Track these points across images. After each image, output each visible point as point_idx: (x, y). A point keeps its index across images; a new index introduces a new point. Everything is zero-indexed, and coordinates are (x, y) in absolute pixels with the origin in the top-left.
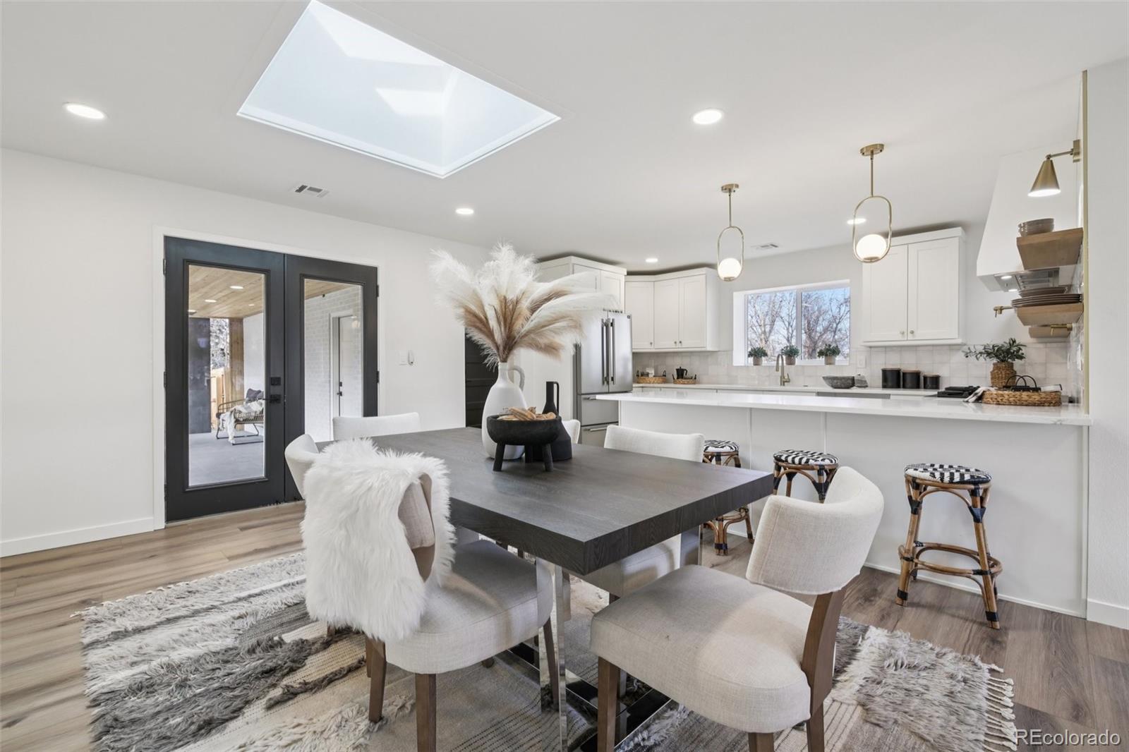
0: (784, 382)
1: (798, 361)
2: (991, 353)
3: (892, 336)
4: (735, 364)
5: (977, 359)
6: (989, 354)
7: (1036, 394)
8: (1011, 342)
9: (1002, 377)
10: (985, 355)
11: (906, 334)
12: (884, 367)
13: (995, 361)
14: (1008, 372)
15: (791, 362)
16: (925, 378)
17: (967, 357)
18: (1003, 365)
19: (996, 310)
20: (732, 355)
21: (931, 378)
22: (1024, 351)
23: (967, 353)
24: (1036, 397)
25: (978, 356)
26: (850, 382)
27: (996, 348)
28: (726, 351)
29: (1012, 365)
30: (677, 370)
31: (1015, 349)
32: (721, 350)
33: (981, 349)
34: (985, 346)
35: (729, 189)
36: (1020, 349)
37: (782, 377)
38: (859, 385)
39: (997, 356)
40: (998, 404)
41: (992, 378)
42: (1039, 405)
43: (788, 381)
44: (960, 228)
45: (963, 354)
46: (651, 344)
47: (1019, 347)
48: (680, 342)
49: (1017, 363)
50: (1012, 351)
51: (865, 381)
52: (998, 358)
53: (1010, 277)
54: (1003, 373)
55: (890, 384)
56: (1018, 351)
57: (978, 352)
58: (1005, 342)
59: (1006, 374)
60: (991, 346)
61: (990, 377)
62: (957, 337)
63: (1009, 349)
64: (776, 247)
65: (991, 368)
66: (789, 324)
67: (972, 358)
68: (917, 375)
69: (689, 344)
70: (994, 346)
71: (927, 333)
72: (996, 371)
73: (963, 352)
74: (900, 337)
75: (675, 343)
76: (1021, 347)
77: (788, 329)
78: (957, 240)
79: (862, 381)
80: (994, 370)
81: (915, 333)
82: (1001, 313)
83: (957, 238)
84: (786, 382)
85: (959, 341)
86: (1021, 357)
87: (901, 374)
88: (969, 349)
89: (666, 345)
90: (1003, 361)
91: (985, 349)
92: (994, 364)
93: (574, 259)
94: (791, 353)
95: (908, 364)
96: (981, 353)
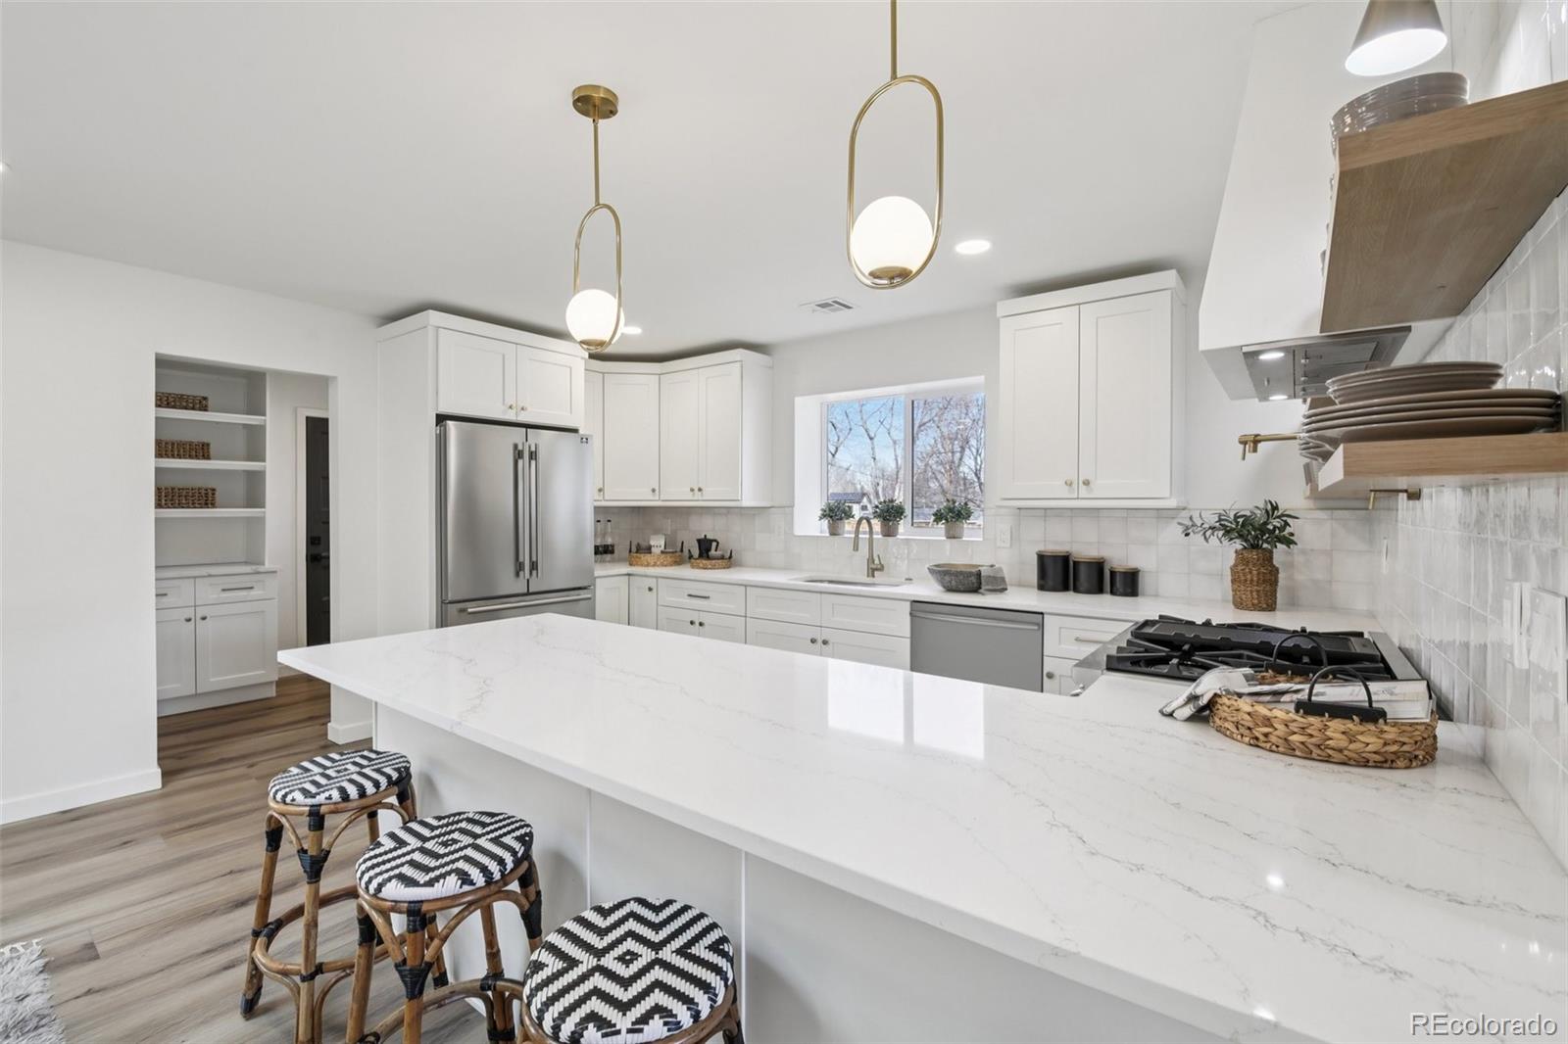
0: (874, 570)
1: (903, 527)
2: (1232, 530)
3: (1051, 490)
4: (798, 531)
5: (1206, 539)
6: (1228, 532)
7: (1372, 727)
8: (1269, 507)
9: (1252, 580)
10: (1221, 533)
11: (1075, 486)
12: (1041, 548)
13: (1238, 545)
14: (1262, 570)
15: (889, 532)
16: (1113, 573)
17: (1187, 535)
18: (1254, 555)
19: (1244, 443)
20: (792, 514)
21: (1125, 573)
22: (1294, 526)
23: (1187, 528)
24: (1369, 739)
25: (1208, 533)
26: (973, 579)
27: (1241, 520)
28: (784, 507)
29: (1268, 557)
30: (699, 541)
31: (1277, 523)
32: (776, 505)
33: (1212, 520)
34: (1220, 515)
35: (594, 104)
36: (1287, 524)
37: (871, 560)
38: (990, 587)
39: (1241, 536)
40: (1255, 743)
41: (1233, 581)
42: (1378, 765)
43: (881, 568)
44: (1173, 272)
45: (1180, 529)
46: (654, 490)
47: (1286, 518)
48: (700, 490)
49: (1280, 553)
50: (1270, 527)
51: (1003, 579)
52: (1246, 541)
53: (1279, 355)
54: (1255, 572)
55: (1050, 583)
56: (1282, 529)
57: (1206, 526)
58: (1257, 507)
59: (1258, 574)
60: (1232, 517)
61: (1230, 578)
62: (1168, 495)
63: (1266, 523)
64: (849, 308)
65: (1231, 561)
66: (978, 451)
67: (1197, 538)
68: (1098, 566)
69: (714, 494)
70: (1236, 517)
71: (1112, 487)
72: (1240, 568)
73: (1179, 524)
74: (1064, 492)
75: (692, 490)
76: (1289, 520)
77: (976, 459)
78: (1167, 296)
79: (995, 578)
80: (1235, 565)
81: (1091, 485)
82: (1255, 450)
83: (1169, 292)
84: (877, 569)
85: (1172, 503)
86: (1288, 542)
87: (1071, 563)
88: (1191, 518)
89: (676, 494)
90: (1255, 547)
91: (1220, 520)
92: (1236, 552)
93: (434, 317)
94: (890, 514)
95: (1084, 545)
96: (1213, 528)
